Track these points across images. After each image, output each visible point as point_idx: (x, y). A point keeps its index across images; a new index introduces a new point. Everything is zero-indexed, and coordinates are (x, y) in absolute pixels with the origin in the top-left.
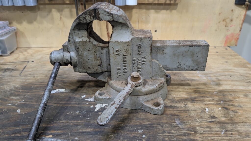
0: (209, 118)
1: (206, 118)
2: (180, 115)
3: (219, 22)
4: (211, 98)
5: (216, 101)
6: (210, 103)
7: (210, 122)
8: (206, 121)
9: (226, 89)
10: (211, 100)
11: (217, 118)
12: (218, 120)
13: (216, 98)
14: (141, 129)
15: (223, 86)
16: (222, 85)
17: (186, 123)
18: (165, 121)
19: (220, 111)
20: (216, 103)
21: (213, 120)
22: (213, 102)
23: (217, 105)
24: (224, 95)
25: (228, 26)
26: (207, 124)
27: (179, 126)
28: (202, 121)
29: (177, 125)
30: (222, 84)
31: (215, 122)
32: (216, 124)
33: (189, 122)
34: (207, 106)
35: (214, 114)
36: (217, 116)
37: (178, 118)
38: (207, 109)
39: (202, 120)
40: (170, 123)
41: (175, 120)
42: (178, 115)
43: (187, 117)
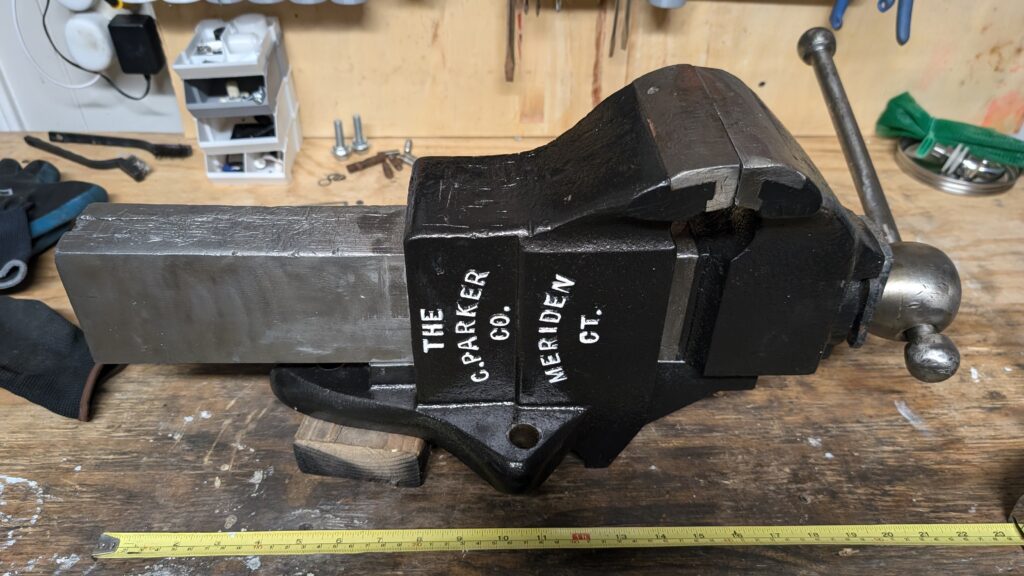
0: (984, 398)
1: (977, 400)
2: (906, 392)
3: (978, 57)
4: (976, 337)
5: (994, 345)
6: (978, 352)
7: (991, 410)
8: (980, 407)
9: (1014, 304)
10: (979, 342)
11: (1004, 397)
12: (1012, 403)
13: (993, 335)
14: (815, 436)
15: (1005, 293)
16: (1000, 288)
17: (927, 416)
18: (870, 412)
19: (1011, 375)
20: (995, 350)
21: (998, 404)
22: (984, 349)
23: (999, 357)
24: (1012, 325)
25: (1002, 71)
26: (982, 416)
27: (912, 422)
28: (968, 408)
29: (906, 420)
30: (998, 285)
31: (1003, 411)
32: (1007, 415)
33: (936, 411)
34: (971, 362)
35: (995, 387)
36: (1005, 393)
37: (902, 399)
38: (973, 370)
39: (966, 405)
40: (886, 415)
41: (894, 406)
42: (898, 392)
43: (924, 396)
